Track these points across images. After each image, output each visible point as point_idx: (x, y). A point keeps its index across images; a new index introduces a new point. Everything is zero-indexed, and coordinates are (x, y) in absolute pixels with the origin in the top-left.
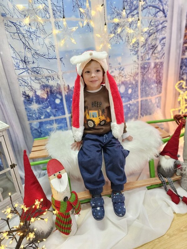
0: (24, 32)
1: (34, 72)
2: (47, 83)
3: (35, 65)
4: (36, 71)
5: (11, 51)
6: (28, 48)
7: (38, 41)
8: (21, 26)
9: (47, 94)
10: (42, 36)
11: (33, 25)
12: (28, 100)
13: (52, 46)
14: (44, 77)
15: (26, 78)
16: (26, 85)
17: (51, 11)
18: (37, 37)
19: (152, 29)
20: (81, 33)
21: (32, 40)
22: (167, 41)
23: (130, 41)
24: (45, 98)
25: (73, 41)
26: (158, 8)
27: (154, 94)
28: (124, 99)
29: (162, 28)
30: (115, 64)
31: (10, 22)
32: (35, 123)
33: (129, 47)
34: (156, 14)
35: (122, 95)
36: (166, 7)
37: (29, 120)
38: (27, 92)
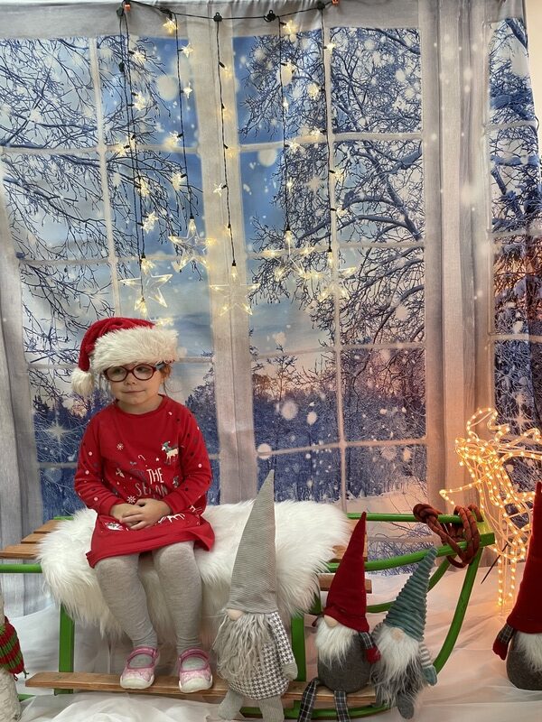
0: (52, 285)
1: (66, 358)
3: (69, 346)
4: (69, 358)
5: (25, 317)
6: (59, 313)
7: (77, 300)
8: (47, 274)
9: (89, 408)
10: (89, 291)
11: (72, 271)
12: (45, 415)
13: (108, 310)
15: (45, 371)
16: (45, 384)
17: (111, 245)
18: (78, 293)
19: (373, 269)
20: (177, 284)
21: (67, 298)
22: (428, 296)
23: (309, 297)
24: (82, 415)
25: (162, 301)
26: (386, 222)
27: (392, 434)
28: (293, 438)
29: (409, 265)
30: (268, 348)
31: (30, 267)
32: (53, 469)
33: (308, 310)
34: (380, 234)
35: (289, 426)
36: (418, 215)
37: (40, 459)
38: (44, 400)
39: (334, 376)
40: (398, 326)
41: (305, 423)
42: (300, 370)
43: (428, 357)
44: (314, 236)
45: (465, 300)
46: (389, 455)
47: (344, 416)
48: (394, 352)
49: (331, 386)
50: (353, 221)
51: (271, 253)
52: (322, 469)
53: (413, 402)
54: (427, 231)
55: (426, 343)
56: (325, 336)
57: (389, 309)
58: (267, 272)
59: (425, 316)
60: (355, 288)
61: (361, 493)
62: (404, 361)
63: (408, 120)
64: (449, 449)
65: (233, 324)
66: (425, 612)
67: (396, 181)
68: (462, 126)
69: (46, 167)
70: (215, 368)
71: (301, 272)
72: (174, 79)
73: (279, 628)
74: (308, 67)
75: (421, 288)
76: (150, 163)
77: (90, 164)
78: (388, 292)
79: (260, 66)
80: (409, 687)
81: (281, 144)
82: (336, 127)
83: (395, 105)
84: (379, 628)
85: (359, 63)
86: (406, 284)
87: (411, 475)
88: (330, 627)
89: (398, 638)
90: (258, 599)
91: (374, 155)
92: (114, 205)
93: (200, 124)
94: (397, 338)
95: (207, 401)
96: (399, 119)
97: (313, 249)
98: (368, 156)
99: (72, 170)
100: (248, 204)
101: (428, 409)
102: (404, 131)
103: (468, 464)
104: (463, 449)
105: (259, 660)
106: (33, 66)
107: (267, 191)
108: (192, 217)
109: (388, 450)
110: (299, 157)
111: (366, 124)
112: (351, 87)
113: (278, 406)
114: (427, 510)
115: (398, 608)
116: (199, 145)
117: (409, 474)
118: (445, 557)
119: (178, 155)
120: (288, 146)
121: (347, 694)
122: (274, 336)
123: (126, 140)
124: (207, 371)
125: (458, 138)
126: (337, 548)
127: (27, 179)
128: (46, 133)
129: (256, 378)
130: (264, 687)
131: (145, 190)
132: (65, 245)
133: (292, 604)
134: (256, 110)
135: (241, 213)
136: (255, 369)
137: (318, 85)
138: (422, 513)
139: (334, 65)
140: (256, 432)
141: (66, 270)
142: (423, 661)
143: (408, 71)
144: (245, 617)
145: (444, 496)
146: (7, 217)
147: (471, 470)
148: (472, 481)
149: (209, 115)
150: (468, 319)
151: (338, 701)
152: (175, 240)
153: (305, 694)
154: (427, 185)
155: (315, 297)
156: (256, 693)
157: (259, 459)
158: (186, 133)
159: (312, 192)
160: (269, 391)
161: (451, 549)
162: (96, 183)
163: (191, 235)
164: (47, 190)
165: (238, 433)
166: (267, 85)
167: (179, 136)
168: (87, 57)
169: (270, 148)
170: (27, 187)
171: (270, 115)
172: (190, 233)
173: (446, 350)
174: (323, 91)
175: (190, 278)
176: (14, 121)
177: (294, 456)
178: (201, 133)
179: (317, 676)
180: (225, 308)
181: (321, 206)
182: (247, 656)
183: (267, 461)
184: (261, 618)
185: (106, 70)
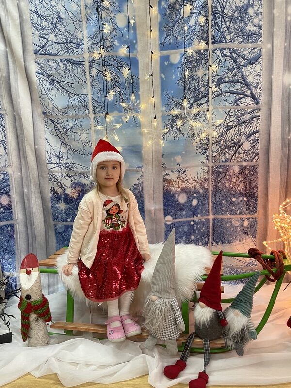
0: (60, 129)
1: (67, 167)
2: (80, 181)
3: (69, 161)
4: (69, 168)
5: (47, 146)
6: (64, 144)
7: (73, 137)
8: (58, 123)
9: (78, 194)
10: (79, 132)
11: (71, 122)
12: (56, 197)
13: (89, 142)
14: (77, 174)
15: (57, 174)
16: (56, 181)
17: (91, 108)
18: (74, 133)
19: (231, 121)
20: (124, 129)
21: (68, 136)
22: (262, 136)
23: (195, 136)
24: (75, 197)
25: (116, 138)
26: (240, 94)
27: (238, 212)
28: (184, 213)
29: (251, 119)
30: (172, 164)
31: (50, 119)
32: (60, 225)
33: (194, 144)
34: (236, 101)
35: (182, 207)
36: (258, 90)
37: (54, 220)
38: (56, 189)
39: (207, 180)
40: (244, 153)
41: (191, 205)
42: (189, 176)
43: (260, 170)
44: (199, 102)
45: (283, 139)
46: (236, 223)
47: (212, 202)
48: (241, 167)
49: (206, 185)
50: (222, 94)
51: (175, 112)
52: (199, 230)
53: (251, 195)
54: (262, 100)
55: (260, 162)
56: (203, 158)
57: (240, 143)
58: (173, 123)
59: (260, 147)
60: (221, 131)
61: (220, 243)
62: (247, 172)
63: (254, 36)
64: (269, 220)
65: (154, 151)
66: (252, 303)
67: (246, 71)
68: (286, 39)
69: (58, 66)
70: (144, 175)
71: (191, 122)
72: (125, 15)
73: (176, 306)
74: (199, 7)
75: (258, 132)
76: (111, 62)
77: (81, 64)
78: (239, 134)
79: (172, 7)
80: (242, 340)
81: (182, 51)
82: (213, 40)
83: (248, 28)
84: (227, 310)
85: (228, 4)
86: (250, 130)
87: (248, 234)
88: (202, 307)
89: (237, 315)
90: (166, 291)
91: (235, 57)
92: (92, 86)
93: (138, 41)
94: (243, 160)
95: (139, 192)
96: (249, 36)
97: (198, 109)
98: (231, 57)
99: (71, 67)
100: (164, 84)
101: (259, 199)
102: (251, 42)
103: (279, 228)
104: (277, 220)
105: (166, 321)
106: (51, 10)
107: (174, 77)
108: (133, 92)
109: (236, 220)
110: (192, 58)
111: (231, 39)
112: (223, 17)
113: (176, 196)
114: (256, 251)
115: (238, 300)
116: (137, 52)
117: (247, 233)
118: (264, 276)
119: (127, 57)
120: (186, 52)
121: (210, 341)
122: (175, 158)
123: (98, 50)
124: (139, 176)
125: (283, 47)
126: (207, 269)
127: (48, 72)
128: (58, 47)
129: (165, 180)
130: (168, 335)
131: (109, 77)
132: (67, 108)
133: (183, 295)
134: (169, 32)
135: (159, 90)
136: (165, 175)
137: (204, 16)
138: (253, 253)
139: (214, 5)
140: (164, 210)
141: (67, 121)
142: (250, 328)
143: (256, 8)
144: (159, 300)
145: (265, 245)
146: (37, 92)
147: (281, 232)
148: (281, 237)
149: (143, 35)
150: (284, 150)
151: (205, 344)
152: (124, 105)
153: (187, 339)
154: (264, 74)
155: (199, 136)
156: (164, 337)
157: (165, 224)
158: (131, 46)
159: (199, 78)
160: (172, 188)
161: (268, 272)
162: (83, 74)
163: (132, 102)
164: (58, 78)
165: (155, 210)
166: (176, 17)
167: (127, 47)
168: (79, 4)
169: (176, 53)
170: (48, 76)
171: (177, 34)
172: (132, 101)
173: (271, 166)
174: (207, 20)
175: (132, 126)
176: (41, 41)
177: (184, 222)
178: (139, 45)
179: (194, 331)
180: (150, 142)
181: (204, 85)
182: (160, 319)
183: (170, 225)
184: (167, 300)
185: (89, 12)
